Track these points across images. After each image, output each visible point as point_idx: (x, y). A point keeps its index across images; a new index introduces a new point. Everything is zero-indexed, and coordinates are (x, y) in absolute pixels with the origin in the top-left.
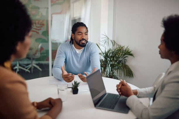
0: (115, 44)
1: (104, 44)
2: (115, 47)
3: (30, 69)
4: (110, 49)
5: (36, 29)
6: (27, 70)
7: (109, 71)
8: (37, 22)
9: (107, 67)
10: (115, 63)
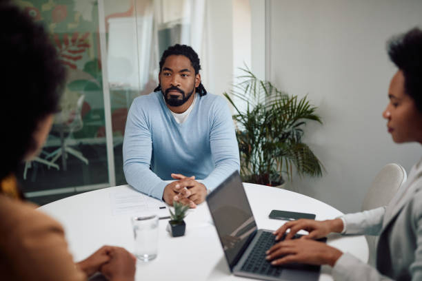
0: (271, 92)
1: (243, 93)
2: (274, 99)
3: (59, 161)
4: (259, 104)
5: (69, 58)
6: (51, 164)
7: (258, 160)
9: (254, 151)
10: (274, 142)
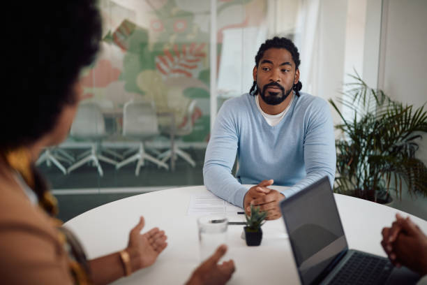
0: (382, 101)
1: (351, 102)
2: (385, 109)
3: (168, 162)
4: (368, 113)
5: (186, 66)
6: (161, 164)
7: (363, 174)
8: (187, 49)
9: (360, 163)
10: (383, 155)
